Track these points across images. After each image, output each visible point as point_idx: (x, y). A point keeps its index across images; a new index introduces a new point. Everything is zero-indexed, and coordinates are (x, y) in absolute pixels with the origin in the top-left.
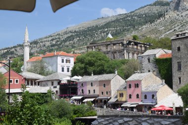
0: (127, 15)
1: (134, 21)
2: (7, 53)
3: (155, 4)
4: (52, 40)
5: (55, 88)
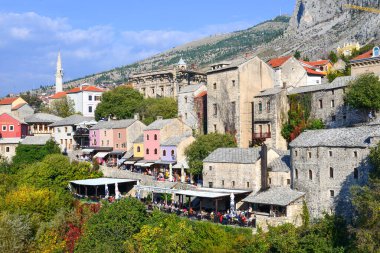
0: (243, 32)
1: (250, 39)
2: (103, 78)
3: (276, 20)
4: (155, 62)
5: (69, 135)
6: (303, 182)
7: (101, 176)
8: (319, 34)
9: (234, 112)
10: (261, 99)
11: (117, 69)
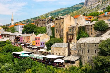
0: (70, 7)
1: (72, 9)
2: (29, 21)
3: (80, 4)
5: (14, 38)
6: (80, 54)
7: (23, 51)
8: (93, 8)
9: (62, 32)
10: (70, 28)
11: (33, 18)
